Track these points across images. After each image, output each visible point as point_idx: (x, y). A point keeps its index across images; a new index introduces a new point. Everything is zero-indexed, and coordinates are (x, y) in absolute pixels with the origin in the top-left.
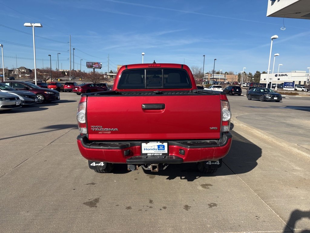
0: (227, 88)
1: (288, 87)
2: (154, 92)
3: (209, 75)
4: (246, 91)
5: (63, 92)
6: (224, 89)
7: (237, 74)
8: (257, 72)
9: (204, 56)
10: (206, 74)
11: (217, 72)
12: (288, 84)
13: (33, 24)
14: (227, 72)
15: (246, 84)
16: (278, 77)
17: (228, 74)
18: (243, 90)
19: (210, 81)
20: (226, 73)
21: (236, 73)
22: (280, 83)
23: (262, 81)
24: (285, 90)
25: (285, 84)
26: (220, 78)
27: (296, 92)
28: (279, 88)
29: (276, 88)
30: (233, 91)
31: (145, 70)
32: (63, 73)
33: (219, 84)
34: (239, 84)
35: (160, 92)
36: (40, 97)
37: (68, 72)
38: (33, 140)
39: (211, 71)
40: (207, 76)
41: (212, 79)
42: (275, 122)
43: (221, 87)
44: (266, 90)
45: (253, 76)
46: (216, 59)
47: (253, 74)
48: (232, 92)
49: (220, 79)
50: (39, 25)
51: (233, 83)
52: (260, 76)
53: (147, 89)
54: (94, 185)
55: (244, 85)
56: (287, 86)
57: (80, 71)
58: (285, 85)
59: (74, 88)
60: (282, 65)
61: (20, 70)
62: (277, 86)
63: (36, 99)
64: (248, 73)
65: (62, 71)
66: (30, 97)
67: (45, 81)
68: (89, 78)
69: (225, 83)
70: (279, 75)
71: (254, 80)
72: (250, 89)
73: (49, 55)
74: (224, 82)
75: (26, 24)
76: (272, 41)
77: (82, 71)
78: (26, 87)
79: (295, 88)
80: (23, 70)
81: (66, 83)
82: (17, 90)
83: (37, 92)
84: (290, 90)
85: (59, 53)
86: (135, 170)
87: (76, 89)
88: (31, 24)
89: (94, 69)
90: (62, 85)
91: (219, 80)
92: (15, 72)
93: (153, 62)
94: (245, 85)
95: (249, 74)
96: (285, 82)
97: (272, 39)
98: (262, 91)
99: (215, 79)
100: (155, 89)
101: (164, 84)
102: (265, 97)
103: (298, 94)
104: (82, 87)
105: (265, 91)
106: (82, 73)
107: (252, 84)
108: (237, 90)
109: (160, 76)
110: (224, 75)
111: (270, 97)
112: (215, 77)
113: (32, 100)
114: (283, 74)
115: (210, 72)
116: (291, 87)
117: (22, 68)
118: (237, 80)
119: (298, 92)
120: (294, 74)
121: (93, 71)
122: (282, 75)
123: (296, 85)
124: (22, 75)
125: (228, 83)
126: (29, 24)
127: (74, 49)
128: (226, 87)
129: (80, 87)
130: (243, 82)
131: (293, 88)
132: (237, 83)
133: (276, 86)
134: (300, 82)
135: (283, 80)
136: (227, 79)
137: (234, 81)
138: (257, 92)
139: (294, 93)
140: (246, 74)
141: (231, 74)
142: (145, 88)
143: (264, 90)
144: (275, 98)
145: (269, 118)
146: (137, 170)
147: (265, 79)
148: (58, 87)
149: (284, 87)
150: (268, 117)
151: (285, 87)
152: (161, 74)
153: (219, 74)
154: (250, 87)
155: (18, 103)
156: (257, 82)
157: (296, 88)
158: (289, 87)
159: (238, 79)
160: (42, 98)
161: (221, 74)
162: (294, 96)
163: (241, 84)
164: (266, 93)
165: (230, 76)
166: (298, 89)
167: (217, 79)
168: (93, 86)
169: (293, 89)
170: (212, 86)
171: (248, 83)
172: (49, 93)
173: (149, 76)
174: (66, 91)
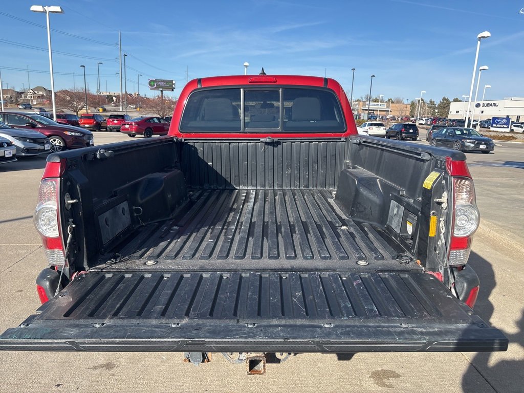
0: (393, 128)
1: (498, 126)
2: (262, 140)
3: (361, 103)
4: (425, 132)
5: (107, 131)
6: (387, 128)
7: (410, 102)
8: (444, 99)
9: (354, 69)
10: (356, 101)
11: (375, 98)
12: (499, 121)
13: (46, 8)
14: (391, 99)
15: (424, 119)
16: (481, 108)
17: (392, 102)
18: (420, 130)
19: (362, 114)
20: (389, 100)
21: (407, 100)
22: (484, 119)
23: (452, 115)
24: (494, 131)
25: (495, 121)
26: (379, 109)
27: (513, 134)
28: (483, 127)
29: (478, 128)
30: (404, 133)
31: (242, 90)
32: (110, 98)
33: (378, 119)
34: (412, 120)
35: (276, 139)
36: (56, 141)
37: (118, 97)
38: (13, 234)
39: (364, 97)
40: (356, 105)
41: (366, 110)
42: (502, 199)
43: (382, 125)
44: (465, 132)
45: (436, 106)
46: (374, 76)
47: (437, 103)
48: (401, 134)
49: (380, 111)
50: (58, 9)
51: (402, 119)
52: (450, 106)
53: (246, 133)
54: (112, 372)
55: (421, 122)
56: (496, 124)
57: (138, 95)
58: (494, 123)
59: (123, 125)
60: (490, 86)
61: (36, 92)
62: (479, 124)
63: (46, 146)
64: (427, 101)
65: (108, 94)
66: (35, 141)
67: (77, 112)
68: (153, 107)
69: (388, 117)
70: (484, 105)
71: (438, 112)
72: (434, 128)
73: (81, 66)
74: (386, 116)
75: (34, 8)
76: (479, 42)
77: (142, 95)
78: (30, 123)
79: (511, 127)
80: (41, 93)
81: (111, 115)
82: (13, 127)
83: (51, 132)
84: (502, 132)
85: (100, 63)
86: (203, 362)
87: (127, 126)
88: (43, 7)
89: (162, 91)
90: (105, 118)
91: (378, 113)
92: (27, 95)
93: (261, 71)
94: (423, 123)
95: (429, 103)
96: (493, 118)
97: (480, 38)
98: (458, 133)
99: (371, 110)
100: (265, 135)
101: (284, 123)
102: (463, 145)
103: (516, 139)
104: (136, 123)
105: (463, 134)
106: (142, 98)
107: (435, 120)
108: (411, 131)
109: (276, 104)
110: (386, 104)
111: (473, 145)
112: (372, 107)
113: (38, 147)
114: (490, 102)
115: (362, 98)
116: (505, 126)
117: (39, 89)
118: (408, 114)
119: (516, 136)
120: (508, 103)
121: (160, 95)
122: (488, 105)
123: (513, 123)
124: (39, 100)
125: (393, 118)
126: (40, 8)
127: (125, 55)
128: (390, 125)
129: (133, 123)
130: (420, 116)
131: (508, 127)
132: (408, 119)
133: (477, 124)
134: (518, 117)
135: (490, 113)
136: (391, 111)
137: (403, 114)
138: (449, 135)
139: (509, 137)
140: (424, 103)
141: (399, 102)
142: (242, 131)
143: (461, 131)
144: (482, 147)
145: (488, 190)
146: (208, 361)
147: (457, 112)
148: (97, 123)
149: (492, 127)
150: (485, 187)
151: (494, 125)
152: (278, 100)
153: (378, 102)
154: (434, 126)
155: (9, 153)
156: (443, 117)
157: (513, 128)
158: (501, 126)
159: (411, 112)
160: (60, 143)
161: (381, 102)
162: (509, 142)
163: (415, 121)
164: (466, 137)
165: (397, 105)
166: (516, 129)
167: (374, 110)
168: (156, 121)
169: (508, 130)
170: (368, 123)
171: (428, 118)
172: (73, 134)
173: (251, 103)
174: (111, 131)
